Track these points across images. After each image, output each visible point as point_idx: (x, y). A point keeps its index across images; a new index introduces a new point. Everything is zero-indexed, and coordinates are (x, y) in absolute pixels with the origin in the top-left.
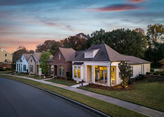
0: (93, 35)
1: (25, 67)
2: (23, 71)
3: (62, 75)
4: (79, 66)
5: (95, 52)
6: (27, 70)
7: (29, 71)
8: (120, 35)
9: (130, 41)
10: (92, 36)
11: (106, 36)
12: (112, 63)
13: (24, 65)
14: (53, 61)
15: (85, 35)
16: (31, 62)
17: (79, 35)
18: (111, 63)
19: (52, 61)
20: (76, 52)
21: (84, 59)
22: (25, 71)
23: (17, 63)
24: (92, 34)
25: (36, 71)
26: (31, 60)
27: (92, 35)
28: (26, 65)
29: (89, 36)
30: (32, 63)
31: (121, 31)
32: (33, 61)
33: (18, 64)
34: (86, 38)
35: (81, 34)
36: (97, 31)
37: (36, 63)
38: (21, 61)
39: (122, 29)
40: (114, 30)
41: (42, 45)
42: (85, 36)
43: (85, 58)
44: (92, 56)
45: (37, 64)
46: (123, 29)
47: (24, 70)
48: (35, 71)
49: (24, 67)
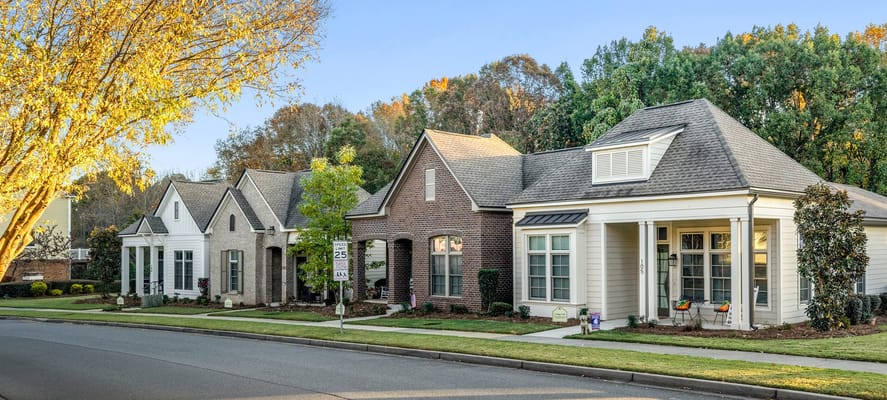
0: (596, 68)
1: (189, 266)
2: (170, 290)
3: (447, 296)
4: (559, 230)
5: (656, 146)
6: (204, 283)
7: (215, 289)
8: (770, 69)
9: (831, 106)
10: (589, 72)
11: (681, 71)
12: (760, 200)
13: (178, 255)
14: (385, 217)
15: (545, 67)
16: (232, 228)
17: (502, 68)
18: (752, 203)
19: (382, 213)
20: (524, 162)
21: (592, 190)
22: (189, 286)
23: (128, 242)
24: (594, 61)
25: (264, 285)
26: (232, 217)
27: (589, 65)
28: (190, 255)
29: (569, 76)
30: (233, 234)
31: (779, 41)
32: (242, 221)
33: (132, 250)
34: (549, 91)
35: (515, 61)
36: (624, 40)
37: (261, 238)
38: (159, 227)
39: (779, 29)
40: (729, 35)
41: (252, 137)
42: (545, 74)
43: (595, 181)
44: (640, 171)
45: (270, 242)
46: (790, 27)
47: (178, 285)
48: (258, 282)
49: (178, 266)
